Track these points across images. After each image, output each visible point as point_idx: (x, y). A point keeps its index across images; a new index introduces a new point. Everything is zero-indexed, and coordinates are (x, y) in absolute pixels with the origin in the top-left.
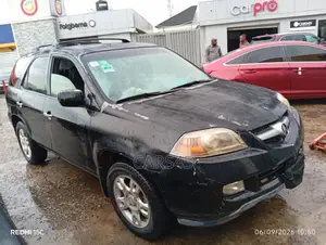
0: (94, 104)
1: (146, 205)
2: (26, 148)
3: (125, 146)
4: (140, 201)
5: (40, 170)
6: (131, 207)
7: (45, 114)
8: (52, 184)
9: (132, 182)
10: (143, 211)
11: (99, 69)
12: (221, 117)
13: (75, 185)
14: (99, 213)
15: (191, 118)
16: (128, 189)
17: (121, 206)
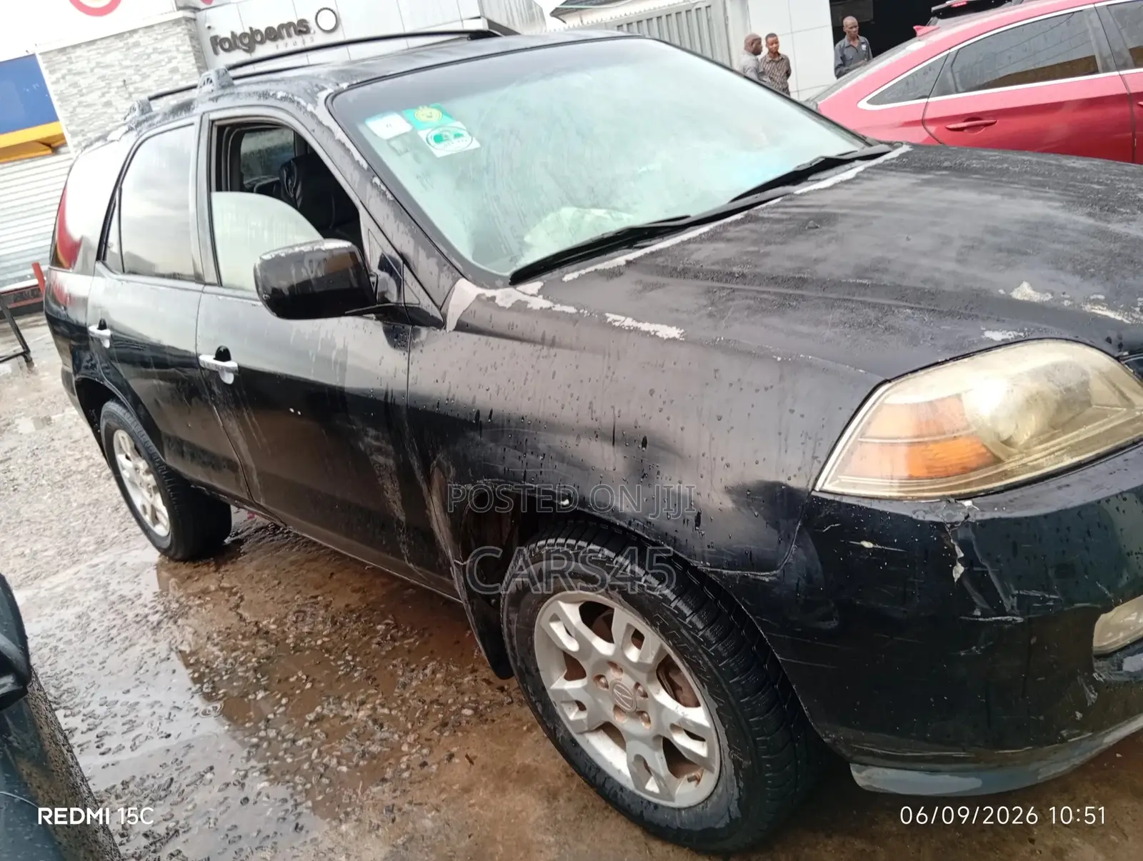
0: (413, 295)
1: (699, 716)
2: (148, 498)
3: (581, 466)
4: (663, 698)
5: (210, 580)
6: (622, 722)
7: (208, 359)
8: (264, 634)
9: (623, 618)
10: (681, 740)
11: (411, 143)
12: (1024, 292)
13: (354, 629)
14: (476, 743)
15: (886, 310)
16: (602, 647)
17: (573, 715)
